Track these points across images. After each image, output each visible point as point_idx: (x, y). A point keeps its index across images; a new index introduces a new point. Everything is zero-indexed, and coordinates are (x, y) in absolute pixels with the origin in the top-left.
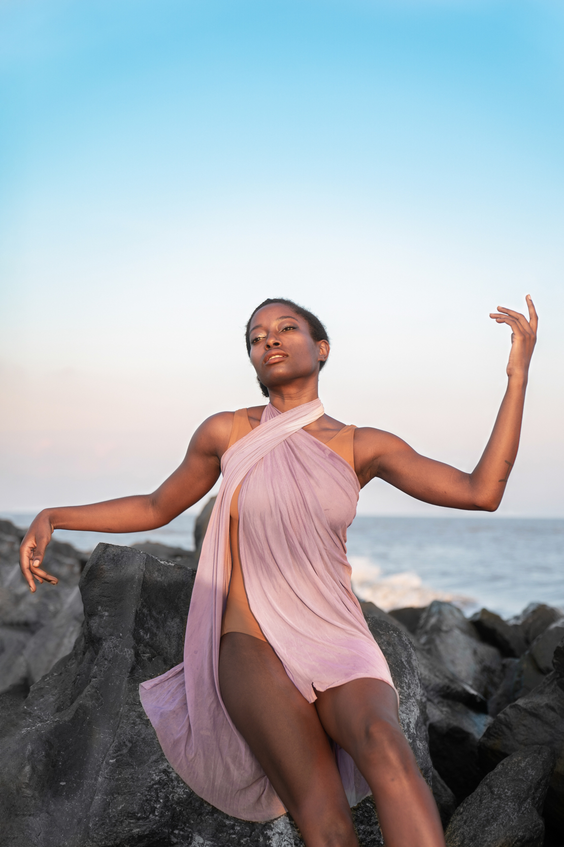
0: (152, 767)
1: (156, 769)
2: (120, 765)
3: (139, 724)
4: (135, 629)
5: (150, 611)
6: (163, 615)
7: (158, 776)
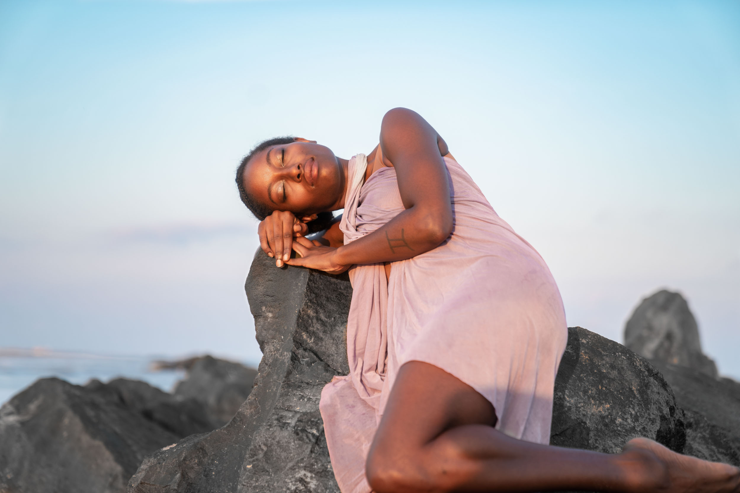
0: (288, 475)
1: (292, 477)
2: (257, 471)
3: (275, 426)
4: (296, 332)
5: (317, 312)
6: (333, 319)
7: (294, 485)
